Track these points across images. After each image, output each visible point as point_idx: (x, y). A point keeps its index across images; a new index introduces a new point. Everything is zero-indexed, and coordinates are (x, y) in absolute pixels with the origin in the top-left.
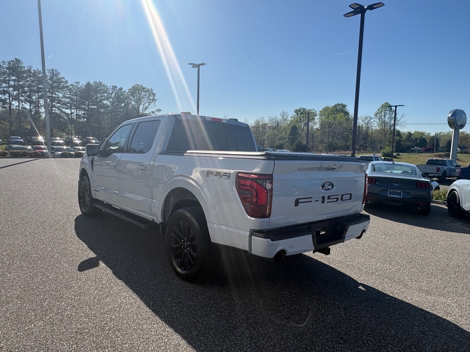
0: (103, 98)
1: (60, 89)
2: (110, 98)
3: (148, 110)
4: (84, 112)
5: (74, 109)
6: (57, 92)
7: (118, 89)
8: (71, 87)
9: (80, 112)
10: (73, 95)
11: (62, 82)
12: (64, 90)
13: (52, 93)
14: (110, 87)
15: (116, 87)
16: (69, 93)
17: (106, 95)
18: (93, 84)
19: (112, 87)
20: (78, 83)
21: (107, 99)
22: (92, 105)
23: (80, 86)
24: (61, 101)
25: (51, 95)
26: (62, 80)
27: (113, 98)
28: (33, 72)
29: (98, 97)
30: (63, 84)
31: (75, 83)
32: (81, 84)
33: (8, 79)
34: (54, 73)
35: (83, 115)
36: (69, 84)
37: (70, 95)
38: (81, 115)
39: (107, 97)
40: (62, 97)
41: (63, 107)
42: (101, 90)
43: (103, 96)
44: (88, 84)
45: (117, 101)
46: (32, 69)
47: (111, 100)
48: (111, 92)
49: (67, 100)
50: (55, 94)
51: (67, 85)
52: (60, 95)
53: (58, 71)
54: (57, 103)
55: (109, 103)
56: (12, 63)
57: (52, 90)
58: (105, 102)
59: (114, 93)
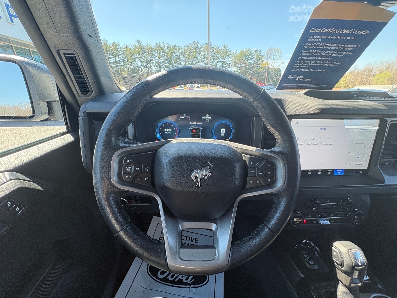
0: (249, 59)
1: (227, 56)
2: (253, 58)
3: (275, 64)
4: (237, 69)
5: (233, 67)
6: (226, 58)
7: (258, 51)
8: (233, 54)
9: (236, 69)
10: (233, 59)
11: (228, 52)
12: (229, 57)
13: (223, 59)
14: (254, 51)
15: (257, 50)
16: (231, 58)
17: (251, 56)
18: (244, 50)
19: (255, 51)
20: (237, 51)
21: (251, 59)
22: (243, 64)
23: (237, 53)
24: (227, 63)
25: (222, 61)
26: (228, 50)
27: (254, 58)
28: (215, 48)
29: (246, 59)
30: (228, 53)
31: (235, 51)
32: (238, 51)
33: (204, 54)
34: (225, 46)
35: (237, 71)
36: (232, 52)
37: (232, 59)
38: (236, 71)
39: (252, 58)
40: (228, 61)
41: (227, 67)
42: (249, 54)
43: (248, 58)
44: (242, 51)
45: (257, 60)
46: (215, 46)
47: (253, 59)
48: (254, 54)
49: (230, 62)
50: (225, 60)
51: (230, 53)
52: (227, 60)
53: (227, 45)
54: (225, 65)
55: (252, 61)
56: (206, 44)
57: (223, 57)
58: (250, 61)
59: (256, 55)
